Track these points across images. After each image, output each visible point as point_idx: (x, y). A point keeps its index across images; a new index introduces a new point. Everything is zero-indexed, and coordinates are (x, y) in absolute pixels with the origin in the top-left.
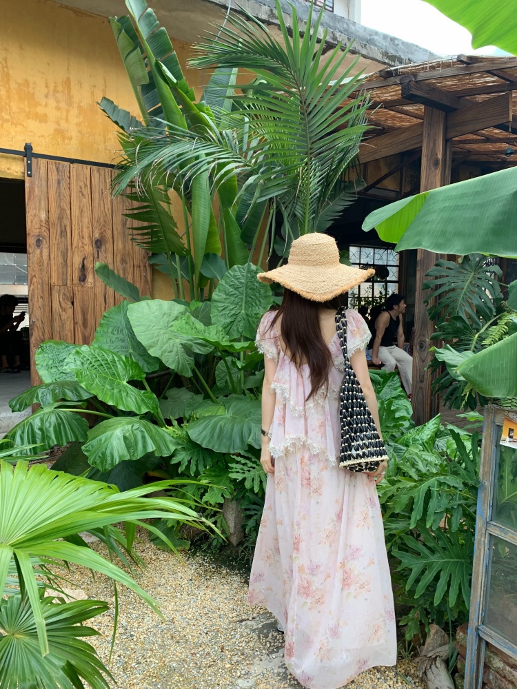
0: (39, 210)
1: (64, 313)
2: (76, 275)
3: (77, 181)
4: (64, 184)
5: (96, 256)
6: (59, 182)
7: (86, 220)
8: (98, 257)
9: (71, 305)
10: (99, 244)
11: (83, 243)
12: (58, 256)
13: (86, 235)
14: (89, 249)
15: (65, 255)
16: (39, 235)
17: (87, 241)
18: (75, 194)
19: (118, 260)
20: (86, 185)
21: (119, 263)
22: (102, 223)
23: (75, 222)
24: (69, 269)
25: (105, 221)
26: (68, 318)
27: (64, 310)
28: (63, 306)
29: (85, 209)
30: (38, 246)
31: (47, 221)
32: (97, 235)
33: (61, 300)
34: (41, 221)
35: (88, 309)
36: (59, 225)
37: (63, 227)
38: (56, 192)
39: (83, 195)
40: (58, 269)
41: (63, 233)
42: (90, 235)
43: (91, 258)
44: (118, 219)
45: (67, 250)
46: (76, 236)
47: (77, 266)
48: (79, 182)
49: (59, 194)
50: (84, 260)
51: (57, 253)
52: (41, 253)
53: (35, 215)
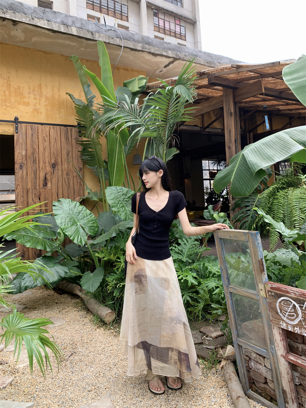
0: (22, 150)
2: (42, 183)
3: (42, 134)
4: (35, 136)
6: (32, 135)
7: (47, 154)
8: (54, 173)
9: (39, 200)
10: (54, 166)
11: (45, 166)
12: (31, 173)
13: (47, 161)
14: (49, 169)
15: (35, 173)
16: (21, 163)
17: (47, 165)
18: (41, 141)
20: (47, 136)
21: (65, 176)
23: (41, 155)
24: (38, 180)
25: (57, 154)
27: (35, 203)
28: (34, 200)
29: (46, 148)
30: (21, 169)
31: (26, 156)
32: (53, 161)
33: (33, 197)
34: (23, 156)
36: (32, 157)
37: (35, 158)
38: (31, 140)
39: (45, 141)
40: (31, 181)
41: (34, 161)
42: (49, 161)
43: (50, 174)
44: (64, 152)
45: (37, 170)
46: (42, 162)
47: (42, 178)
48: (43, 134)
49: (32, 141)
50: (46, 175)
51: (31, 172)
52: (22, 172)
53: (19, 153)
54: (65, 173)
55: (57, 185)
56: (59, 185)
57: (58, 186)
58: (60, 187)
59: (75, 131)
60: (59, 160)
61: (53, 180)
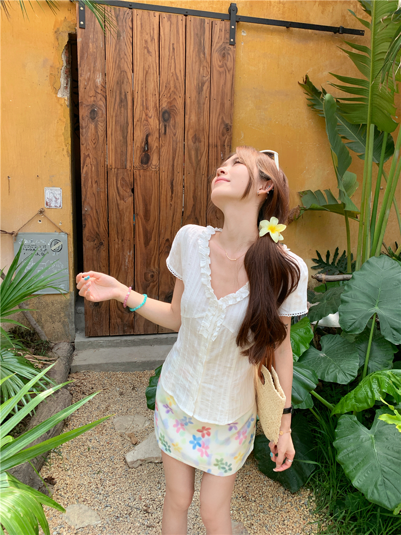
0: (94, 72)
1: (122, 201)
2: (138, 155)
3: (141, 33)
4: (126, 37)
5: (163, 131)
6: (119, 35)
7: (152, 86)
8: (165, 133)
9: (131, 193)
10: (166, 116)
11: (147, 115)
12: (116, 131)
13: (151, 105)
14: (154, 123)
15: (124, 131)
16: (93, 105)
17: (152, 112)
18: (138, 51)
19: (190, 137)
20: (152, 39)
21: (191, 143)
22: (172, 89)
23: (138, 88)
24: (129, 148)
25: (175, 87)
26: (127, 208)
27: (122, 198)
28: (121, 193)
29: (151, 71)
30: (93, 119)
31: (104, 87)
32: (164, 105)
33: (119, 185)
34: (97, 87)
35: (151, 198)
36: (118, 92)
37: (123, 94)
38: (116, 49)
39: (149, 52)
40: (116, 148)
41: (123, 102)
42: (156, 104)
43: (157, 135)
44: (192, 85)
45: (127, 123)
46: (138, 107)
47: (138, 144)
48: (144, 34)
49: (119, 52)
50: (147, 136)
51: (116, 128)
52: (96, 127)
53: (89, 79)
54: (190, 135)
55: (171, 163)
56: (175, 164)
57: (173, 166)
58: (178, 169)
59: (221, 30)
60: (179, 103)
61: (164, 150)
